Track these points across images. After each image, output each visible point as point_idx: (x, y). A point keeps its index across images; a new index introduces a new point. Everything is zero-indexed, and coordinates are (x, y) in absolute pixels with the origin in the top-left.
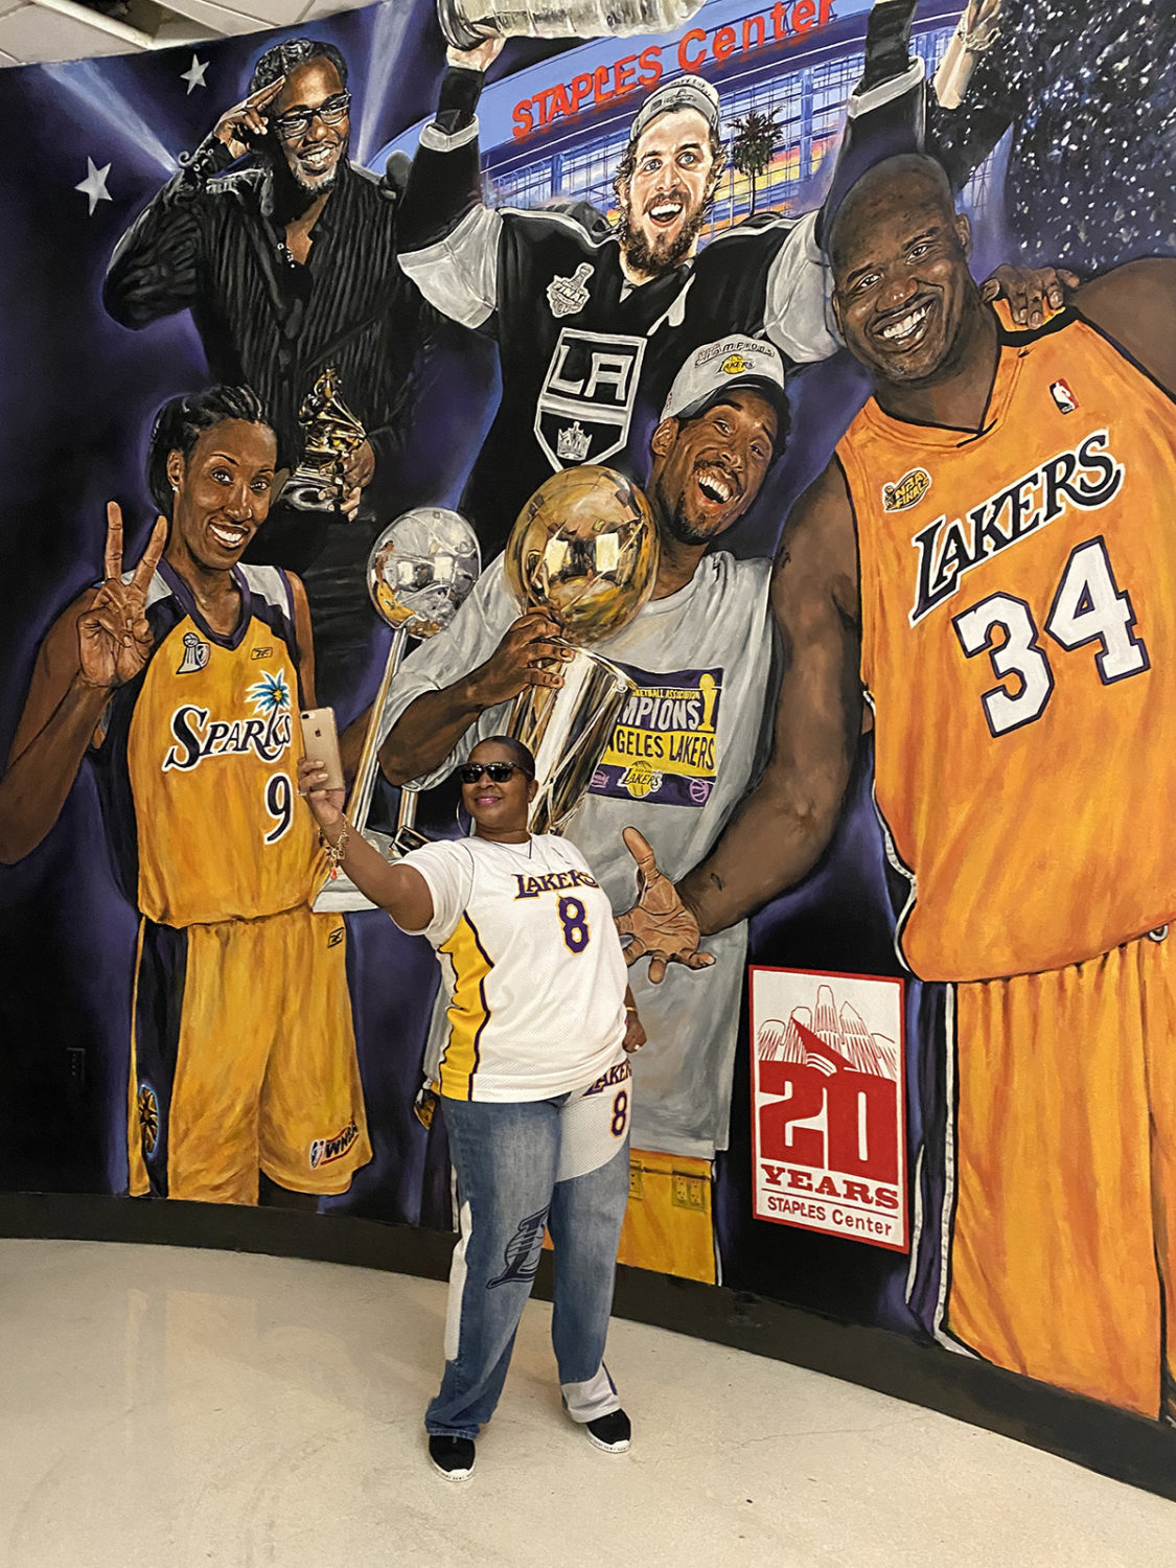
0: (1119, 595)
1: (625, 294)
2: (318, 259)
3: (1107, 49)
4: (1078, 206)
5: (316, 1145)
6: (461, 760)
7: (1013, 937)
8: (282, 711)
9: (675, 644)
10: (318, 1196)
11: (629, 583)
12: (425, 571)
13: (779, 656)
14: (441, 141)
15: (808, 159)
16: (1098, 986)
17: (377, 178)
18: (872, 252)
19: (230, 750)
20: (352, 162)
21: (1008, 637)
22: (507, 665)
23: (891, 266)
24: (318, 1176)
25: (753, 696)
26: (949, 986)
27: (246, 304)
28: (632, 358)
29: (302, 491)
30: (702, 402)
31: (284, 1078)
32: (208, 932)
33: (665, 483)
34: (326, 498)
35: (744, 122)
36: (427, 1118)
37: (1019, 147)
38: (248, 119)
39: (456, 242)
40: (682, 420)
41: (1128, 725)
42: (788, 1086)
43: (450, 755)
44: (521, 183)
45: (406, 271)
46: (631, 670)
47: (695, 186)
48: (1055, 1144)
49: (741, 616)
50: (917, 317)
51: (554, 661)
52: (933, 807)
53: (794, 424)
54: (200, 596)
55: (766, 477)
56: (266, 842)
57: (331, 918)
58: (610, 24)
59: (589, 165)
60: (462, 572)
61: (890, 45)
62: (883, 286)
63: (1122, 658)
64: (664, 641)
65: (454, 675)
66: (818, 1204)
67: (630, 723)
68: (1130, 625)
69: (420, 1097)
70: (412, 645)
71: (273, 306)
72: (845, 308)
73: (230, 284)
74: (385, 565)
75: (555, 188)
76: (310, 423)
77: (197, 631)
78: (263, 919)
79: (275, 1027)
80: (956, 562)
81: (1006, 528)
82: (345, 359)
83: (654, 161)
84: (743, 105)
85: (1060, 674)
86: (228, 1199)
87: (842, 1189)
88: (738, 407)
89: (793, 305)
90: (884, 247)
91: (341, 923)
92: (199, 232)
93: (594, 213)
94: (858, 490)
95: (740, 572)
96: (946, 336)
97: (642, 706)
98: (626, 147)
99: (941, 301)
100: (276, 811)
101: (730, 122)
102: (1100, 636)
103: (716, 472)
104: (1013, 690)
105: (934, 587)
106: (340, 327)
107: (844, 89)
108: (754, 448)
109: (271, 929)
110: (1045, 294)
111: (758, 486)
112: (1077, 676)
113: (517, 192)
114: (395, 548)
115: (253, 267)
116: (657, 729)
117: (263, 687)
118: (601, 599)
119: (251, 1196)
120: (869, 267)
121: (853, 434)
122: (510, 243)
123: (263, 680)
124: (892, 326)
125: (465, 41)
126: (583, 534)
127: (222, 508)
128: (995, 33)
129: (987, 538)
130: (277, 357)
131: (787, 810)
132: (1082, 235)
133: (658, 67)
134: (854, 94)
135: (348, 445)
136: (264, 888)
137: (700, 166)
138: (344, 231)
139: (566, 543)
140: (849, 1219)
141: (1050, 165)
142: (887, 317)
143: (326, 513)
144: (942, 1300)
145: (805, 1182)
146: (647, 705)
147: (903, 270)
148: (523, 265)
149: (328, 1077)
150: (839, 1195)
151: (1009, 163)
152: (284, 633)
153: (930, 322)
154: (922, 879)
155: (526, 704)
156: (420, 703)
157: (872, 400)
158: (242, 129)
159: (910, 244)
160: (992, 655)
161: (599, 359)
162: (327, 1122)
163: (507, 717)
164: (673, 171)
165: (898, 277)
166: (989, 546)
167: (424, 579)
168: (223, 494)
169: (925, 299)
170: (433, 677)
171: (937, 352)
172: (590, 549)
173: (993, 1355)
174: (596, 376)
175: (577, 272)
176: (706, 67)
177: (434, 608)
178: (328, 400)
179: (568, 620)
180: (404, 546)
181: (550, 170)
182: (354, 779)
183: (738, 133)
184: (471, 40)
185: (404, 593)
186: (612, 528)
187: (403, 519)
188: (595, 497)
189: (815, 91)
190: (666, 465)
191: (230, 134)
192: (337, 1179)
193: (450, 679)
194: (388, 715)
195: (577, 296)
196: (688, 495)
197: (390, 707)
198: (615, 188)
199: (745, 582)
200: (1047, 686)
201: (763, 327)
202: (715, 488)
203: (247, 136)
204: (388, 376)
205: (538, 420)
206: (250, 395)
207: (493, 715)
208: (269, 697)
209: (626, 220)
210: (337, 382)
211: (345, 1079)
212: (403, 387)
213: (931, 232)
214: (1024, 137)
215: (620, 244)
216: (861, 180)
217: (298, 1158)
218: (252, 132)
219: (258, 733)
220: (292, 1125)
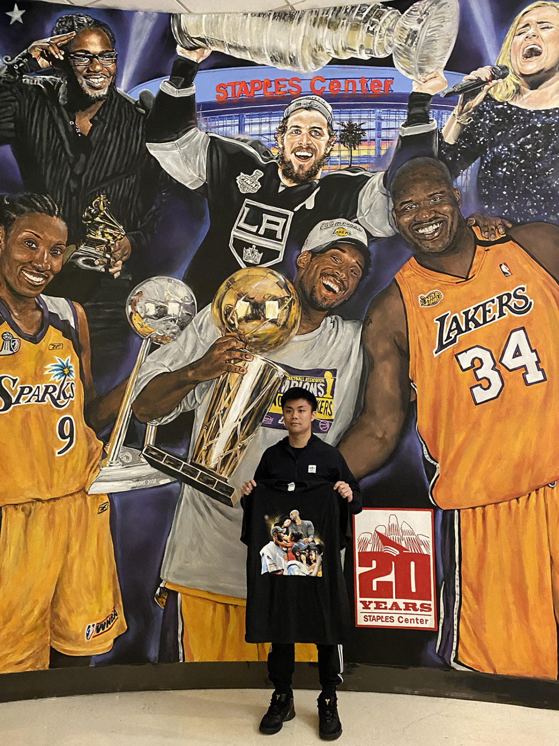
0: (532, 351)
1: (281, 189)
2: (96, 135)
4: (511, 197)
5: (89, 627)
6: (184, 409)
7: (486, 488)
8: (68, 380)
9: (310, 356)
10: (91, 656)
11: (285, 325)
12: (162, 309)
14: (173, 92)
15: (379, 148)
16: (527, 507)
17: (134, 101)
18: (412, 195)
19: (33, 401)
20: (118, 88)
21: (482, 364)
22: (213, 361)
23: (422, 202)
24: (92, 644)
25: (354, 382)
26: (456, 511)
27: (48, 149)
28: (285, 220)
29: (84, 258)
30: (324, 247)
31: (68, 591)
32: (16, 509)
33: (304, 281)
34: (100, 264)
35: (346, 124)
36: (163, 603)
37: (483, 167)
38: (51, 48)
39: (182, 143)
40: (314, 253)
41: (537, 403)
42: (374, 563)
43: (178, 407)
44: (221, 123)
45: (152, 152)
46: (286, 367)
47: (320, 148)
48: (508, 573)
49: (346, 345)
50: (435, 227)
51: (241, 360)
52: (446, 434)
53: (373, 263)
54: (14, 311)
55: (358, 286)
56: (57, 455)
57: (100, 497)
58: (272, 61)
59: (261, 123)
60: (185, 312)
61: (419, 110)
62: (418, 210)
63: (534, 375)
64: (305, 354)
65: (180, 364)
66: (390, 615)
68: (537, 363)
69: (158, 592)
70: (153, 348)
71: (66, 153)
72: (399, 217)
73: (38, 136)
74: (137, 304)
75: (241, 129)
76: (90, 222)
77: (12, 332)
78: (54, 499)
79: (62, 561)
80: (456, 331)
81: (480, 320)
82: (113, 191)
83: (297, 130)
84: (345, 117)
85: (507, 380)
86: (27, 668)
87: (402, 606)
88: (344, 252)
89: (372, 211)
90: (418, 194)
91: (107, 499)
92: (17, 103)
93: (263, 147)
94: (406, 296)
95: (345, 325)
96: (450, 236)
97: (292, 384)
98: (281, 120)
99: (447, 222)
100: (63, 437)
101: (338, 122)
102: (524, 366)
103: (332, 280)
105: (446, 341)
106: (109, 174)
107: (397, 123)
108: (352, 271)
109: (60, 506)
110: (496, 227)
111: (354, 287)
112: (516, 382)
113: (219, 127)
114: (144, 295)
115: (53, 131)
117: (56, 366)
118: (269, 332)
119: (44, 663)
120: (410, 201)
121: (404, 271)
122: (215, 152)
123: (56, 362)
124: (423, 228)
125: (188, 45)
126: (258, 299)
127: (31, 262)
128: (471, 119)
129: (471, 323)
130: (68, 185)
131: (372, 435)
132: (513, 208)
133: (299, 88)
134: (402, 126)
135: (114, 238)
136: (55, 481)
137: (322, 138)
138: (112, 124)
139: (248, 303)
140: (406, 620)
141: (498, 177)
142: (421, 224)
143: (100, 272)
144: (454, 648)
145: (383, 605)
146: (295, 384)
147: (428, 205)
149: (98, 588)
150: (401, 610)
151: (479, 172)
152: (71, 335)
153: (442, 230)
154: (442, 465)
155: (223, 384)
156: (160, 378)
157: (413, 258)
158: (47, 54)
159: (431, 195)
160: (475, 371)
161: (266, 217)
162: (97, 612)
164: (307, 137)
165: (425, 208)
166: (472, 326)
167: (162, 313)
168: (31, 254)
169: (439, 220)
170: (167, 365)
171: (445, 243)
172: (262, 307)
173: (480, 668)
174: (265, 225)
175: (254, 173)
176: (326, 95)
177: (168, 329)
178: (101, 211)
179: (250, 341)
180: (150, 295)
181: (238, 120)
182: (116, 419)
183: (343, 128)
184: (191, 45)
185: (149, 320)
186: (274, 299)
187: (149, 281)
188: (265, 283)
189: (382, 120)
190: (305, 272)
191: (39, 53)
192: (103, 645)
193: (177, 367)
194: (139, 384)
195: (254, 185)
196: (317, 288)
197: (140, 379)
198: (275, 138)
199: (348, 331)
200: (501, 385)
201: (356, 217)
202: (331, 286)
203: (50, 57)
204: (140, 205)
205: (231, 241)
206: (50, 201)
207: (204, 386)
208: (61, 371)
209: (282, 154)
210: (107, 203)
211: (109, 587)
212: (149, 212)
213: (441, 193)
214: (485, 164)
215: (278, 165)
216: (407, 163)
217: (77, 636)
218: (53, 56)
219: (52, 392)
220: (74, 618)
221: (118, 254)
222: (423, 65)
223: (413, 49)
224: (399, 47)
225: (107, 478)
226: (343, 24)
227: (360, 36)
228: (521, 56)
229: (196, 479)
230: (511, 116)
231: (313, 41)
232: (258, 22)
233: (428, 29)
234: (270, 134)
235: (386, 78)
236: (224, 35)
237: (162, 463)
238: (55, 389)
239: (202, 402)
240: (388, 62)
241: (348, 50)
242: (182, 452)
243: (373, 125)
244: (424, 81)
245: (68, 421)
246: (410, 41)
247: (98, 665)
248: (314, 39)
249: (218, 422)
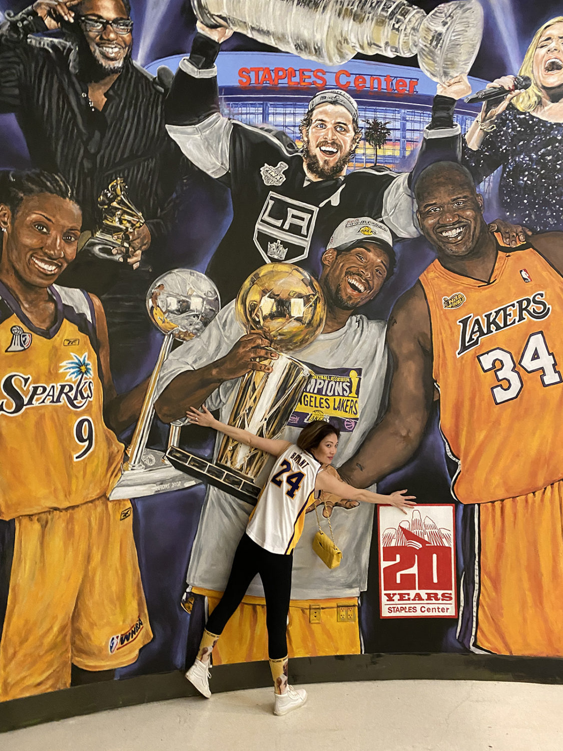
0: (550, 354)
1: (306, 184)
2: (111, 111)
3: (543, 150)
4: (531, 205)
5: (113, 639)
7: (505, 483)
8: (86, 378)
9: (336, 355)
10: (115, 670)
11: (310, 324)
12: (185, 304)
13: (392, 365)
14: (194, 72)
15: (404, 149)
16: (542, 500)
17: (152, 77)
18: (436, 198)
19: (47, 402)
20: (134, 61)
21: (503, 366)
22: (238, 359)
23: (446, 206)
24: (116, 657)
25: (378, 382)
26: (476, 505)
27: (58, 121)
28: (310, 215)
29: (100, 246)
30: (349, 245)
31: (90, 603)
32: (31, 520)
33: (330, 279)
34: (117, 253)
35: (371, 121)
36: (189, 608)
37: (505, 175)
38: (59, 8)
39: (204, 128)
40: (339, 251)
41: (554, 403)
42: (398, 557)
44: (244, 110)
45: (171, 135)
46: (311, 366)
47: (345, 143)
48: (524, 562)
49: (371, 345)
50: (458, 231)
51: (266, 359)
52: (468, 432)
54: (24, 302)
55: (384, 284)
56: (75, 460)
57: (122, 503)
58: (297, 49)
60: (208, 307)
61: (443, 114)
62: (442, 214)
63: (551, 377)
64: (330, 353)
65: (204, 362)
66: (412, 606)
67: (311, 391)
68: (554, 365)
69: (184, 597)
70: (176, 344)
71: (79, 130)
72: (423, 219)
73: (47, 106)
74: (158, 297)
75: (265, 119)
76: (106, 207)
77: (22, 325)
78: (73, 507)
79: (83, 572)
80: (478, 333)
81: (501, 323)
82: (131, 174)
83: (322, 124)
84: (370, 114)
85: (526, 381)
87: (425, 597)
88: (369, 251)
89: (396, 211)
90: (442, 197)
91: (129, 505)
92: (22, 67)
93: (288, 139)
94: (430, 297)
96: (472, 241)
97: (318, 383)
98: (306, 112)
99: (470, 226)
100: (82, 440)
101: (364, 119)
102: (542, 368)
103: (357, 278)
104: (506, 386)
105: (468, 342)
106: (125, 156)
107: (422, 125)
108: (377, 271)
109: (79, 514)
110: (517, 234)
111: (379, 288)
112: (532, 383)
113: (242, 114)
114: (165, 289)
115: (63, 101)
116: (326, 395)
117: (72, 363)
118: (294, 330)
119: (65, 682)
120: (435, 204)
121: (428, 273)
122: (238, 140)
123: (72, 359)
124: (446, 231)
125: (209, 23)
126: (284, 296)
127: (41, 248)
128: (493, 127)
129: (492, 326)
130: (82, 163)
131: (396, 433)
132: (533, 216)
133: (325, 81)
134: (427, 128)
135: (133, 225)
136: (74, 488)
137: (348, 134)
138: (129, 99)
139: (273, 300)
140: (428, 610)
141: (519, 186)
142: (444, 227)
143: (118, 262)
144: (473, 633)
145: (407, 597)
146: (320, 383)
147: (451, 209)
148: (246, 153)
149: (121, 598)
150: (423, 600)
151: (501, 180)
152: (88, 330)
153: (465, 234)
154: (464, 462)
155: (249, 382)
156: (183, 377)
157: (437, 260)
158: (55, 13)
159: (454, 200)
160: (496, 372)
161: (291, 212)
162: (121, 623)
163: (237, 387)
164: (332, 132)
165: (449, 211)
166: (493, 328)
167: (184, 308)
168: (42, 239)
169: (462, 224)
170: (190, 362)
171: (468, 247)
172: (287, 304)
173: (497, 650)
174: (290, 220)
175: (278, 165)
176: (350, 90)
177: (191, 325)
178: (118, 196)
179: (275, 339)
180: (171, 288)
181: (262, 109)
182: (138, 420)
183: (368, 126)
184: (212, 23)
185: (171, 315)
186: (300, 296)
187: (170, 273)
188: (290, 279)
189: (407, 121)
190: (330, 270)
191: (46, 12)
192: (128, 656)
193: (201, 364)
194: (161, 383)
195: (278, 177)
196: (342, 286)
197: (163, 377)
198: (300, 130)
199: (373, 330)
200: (520, 386)
201: (381, 217)
202: (357, 285)
203: (59, 18)
204: (159, 191)
205: (256, 235)
206: (62, 180)
207: (229, 385)
208: (77, 369)
209: (307, 148)
210: (125, 187)
211: (133, 596)
212: (170, 199)
213: (465, 197)
214: (508, 172)
215: (303, 158)
216: (431, 166)
217: (100, 650)
218: (62, 17)
219: (69, 392)
220: (96, 631)
221: (137, 243)
222: (448, 68)
223: (438, 52)
224: (424, 48)
225: (129, 483)
226: (368, 18)
227: (386, 33)
228: (543, 68)
229: (222, 481)
230: (532, 126)
231: (338, 33)
232: (281, 6)
233: (453, 32)
234: (295, 126)
235: (411, 79)
236: (247, 16)
237: (187, 464)
238: (71, 388)
239: (227, 401)
240: (412, 62)
241: (373, 46)
242: (207, 453)
243: (398, 125)
244: (448, 84)
245: (86, 423)
246: (434, 43)
247: (122, 678)
248: (339, 31)
249: (244, 421)
